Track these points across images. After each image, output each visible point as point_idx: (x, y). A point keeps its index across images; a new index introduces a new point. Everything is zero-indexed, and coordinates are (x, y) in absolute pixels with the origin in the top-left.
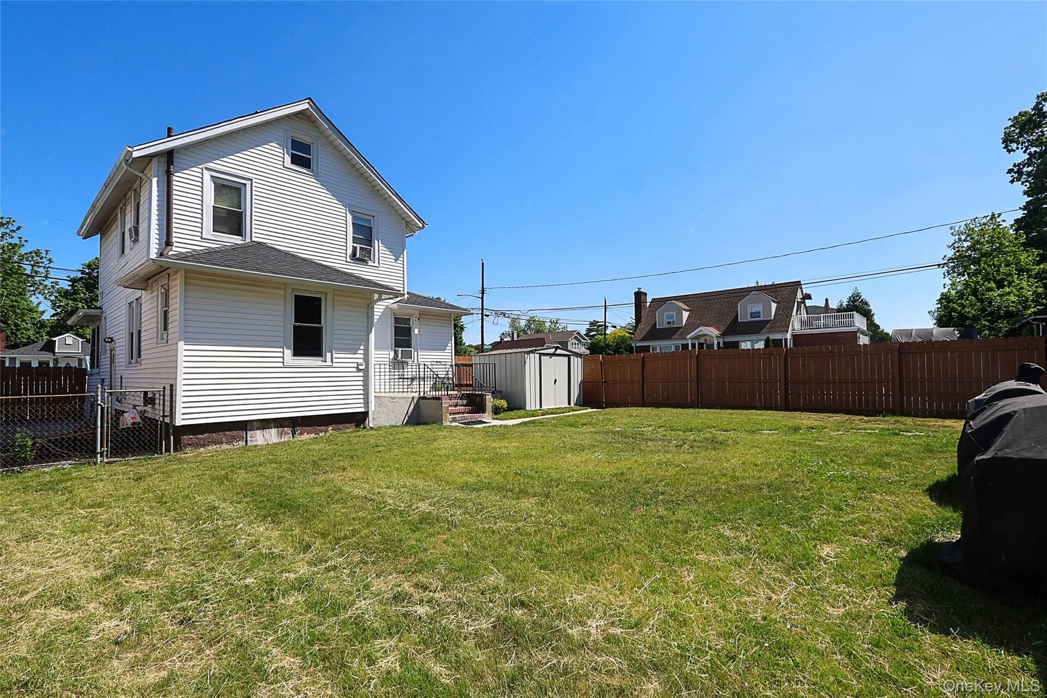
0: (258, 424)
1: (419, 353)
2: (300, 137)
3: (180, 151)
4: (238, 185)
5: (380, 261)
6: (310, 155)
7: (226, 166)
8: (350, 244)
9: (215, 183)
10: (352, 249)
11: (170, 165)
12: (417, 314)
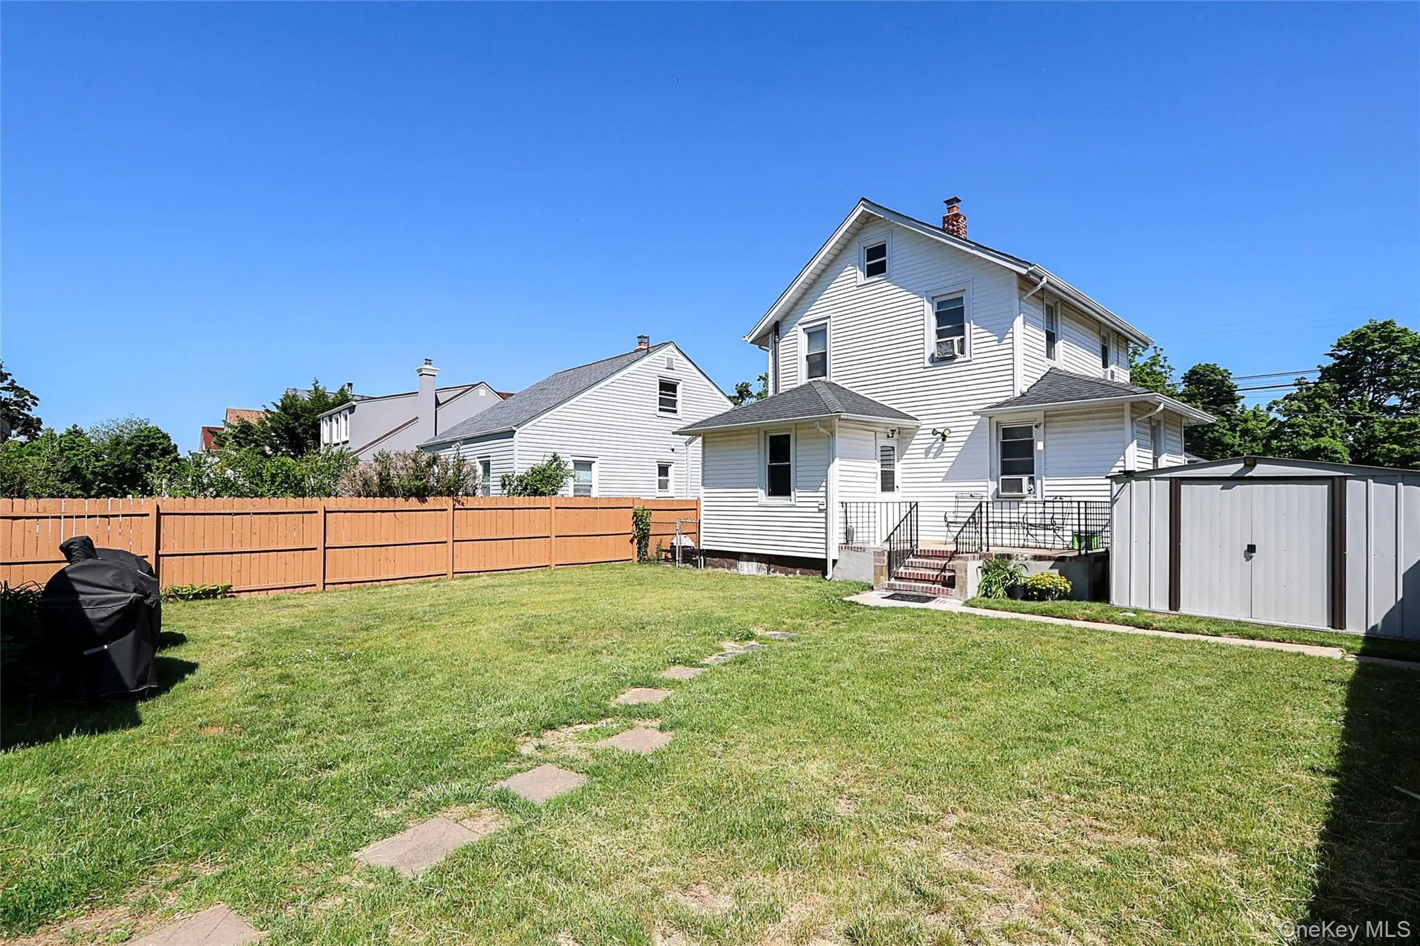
0: (745, 556)
1: (1045, 483)
2: (874, 242)
3: (783, 319)
4: (823, 328)
5: (973, 352)
6: (885, 256)
7: (812, 315)
8: (931, 343)
9: (809, 334)
10: (935, 348)
11: (777, 333)
12: (1040, 417)
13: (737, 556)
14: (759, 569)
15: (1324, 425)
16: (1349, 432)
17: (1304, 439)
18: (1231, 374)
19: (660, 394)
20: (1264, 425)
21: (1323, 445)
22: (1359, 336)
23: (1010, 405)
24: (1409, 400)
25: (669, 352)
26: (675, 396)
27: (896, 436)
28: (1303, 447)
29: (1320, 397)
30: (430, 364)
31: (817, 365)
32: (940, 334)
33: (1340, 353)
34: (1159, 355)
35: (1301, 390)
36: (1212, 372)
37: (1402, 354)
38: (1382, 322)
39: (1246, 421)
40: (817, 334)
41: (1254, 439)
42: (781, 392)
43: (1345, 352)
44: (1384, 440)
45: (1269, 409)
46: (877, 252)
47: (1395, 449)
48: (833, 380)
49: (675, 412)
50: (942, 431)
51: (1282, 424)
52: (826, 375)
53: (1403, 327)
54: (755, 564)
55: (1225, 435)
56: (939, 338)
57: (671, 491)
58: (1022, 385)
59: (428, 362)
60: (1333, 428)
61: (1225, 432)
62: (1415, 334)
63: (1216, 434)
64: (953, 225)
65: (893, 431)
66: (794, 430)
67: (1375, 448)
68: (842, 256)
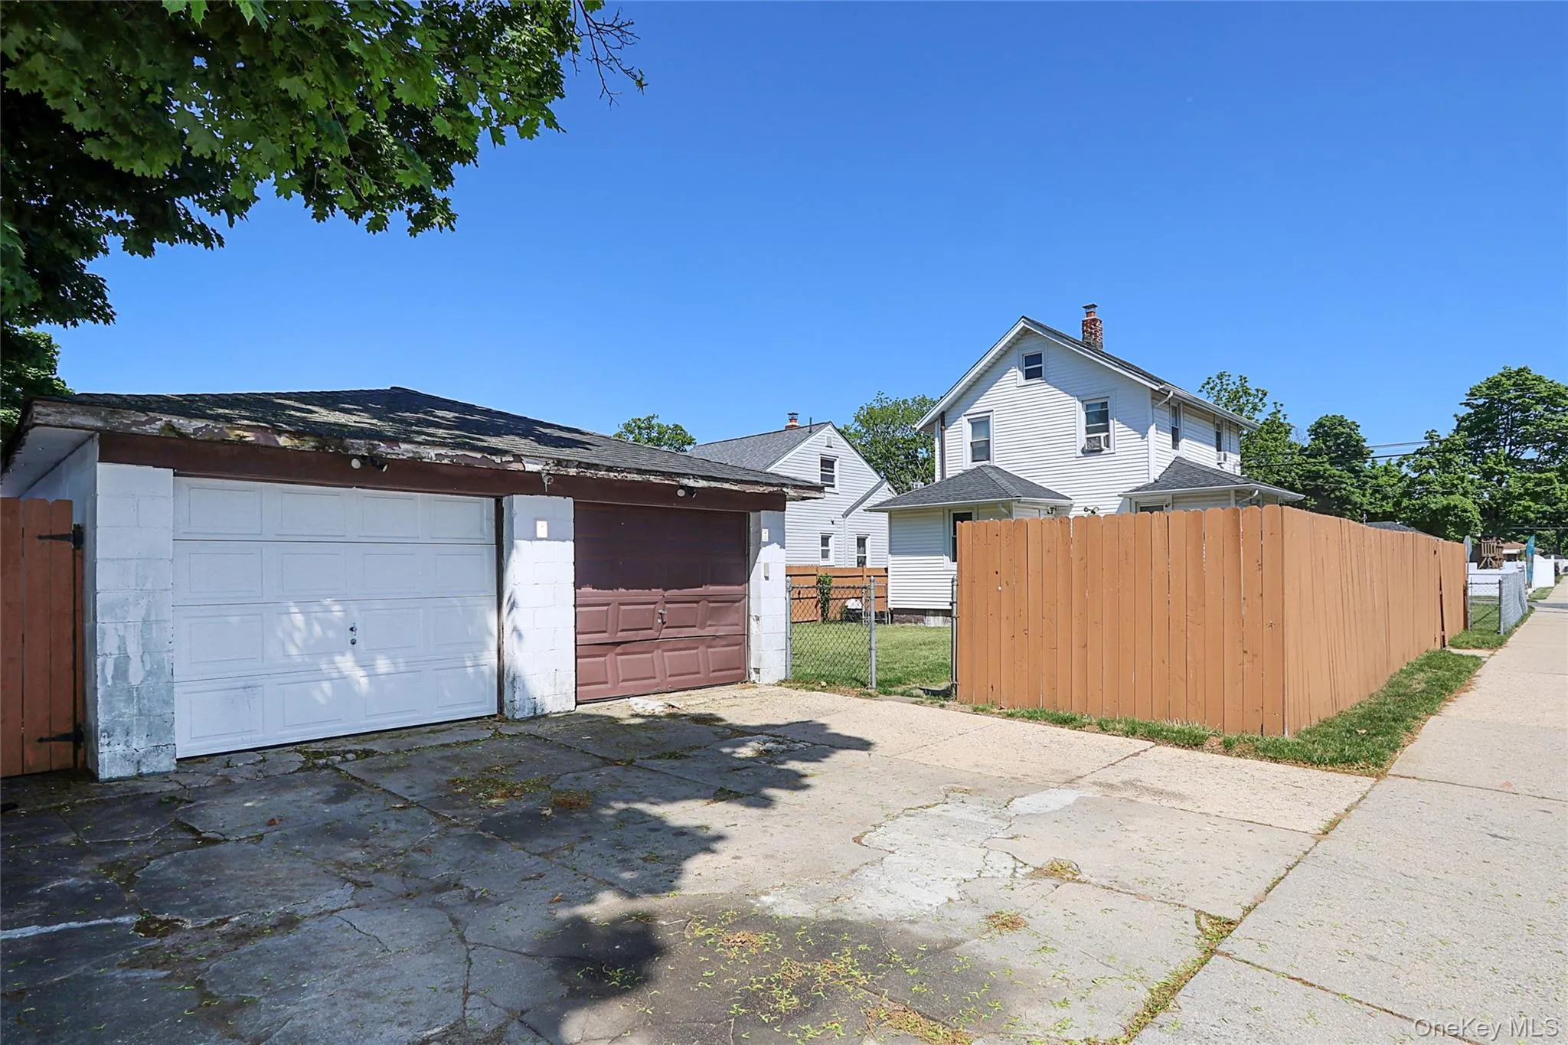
0: (931, 612)
2: (1032, 352)
3: (949, 409)
4: (986, 419)
5: (1117, 446)
6: (1041, 363)
7: (978, 408)
8: (1081, 439)
9: (972, 424)
10: (1085, 442)
11: (943, 424)
12: (1169, 499)
13: (925, 612)
14: (945, 622)
15: (1455, 482)
16: (1485, 488)
17: (1435, 497)
18: (1359, 426)
19: (822, 470)
20: (1395, 480)
21: (1452, 504)
22: (1494, 384)
23: (1147, 490)
24: (1546, 453)
25: (828, 432)
26: (833, 472)
27: (1054, 512)
28: (1432, 506)
29: (1451, 451)
31: (981, 450)
32: (1088, 430)
33: (1475, 402)
34: (1279, 411)
35: (1432, 443)
36: (1340, 425)
37: (1537, 403)
38: (1516, 369)
39: (1376, 477)
40: (981, 424)
41: (1385, 497)
42: (948, 476)
43: (1481, 402)
44: (1520, 497)
45: (1400, 464)
46: (1036, 358)
47: (1530, 506)
48: (996, 464)
49: (833, 486)
50: (1092, 508)
51: (1412, 480)
52: (989, 459)
53: (1538, 375)
54: (941, 618)
55: (1353, 493)
56: (1088, 433)
57: (831, 561)
58: (1155, 474)
60: (1464, 485)
61: (1352, 490)
62: (1551, 382)
63: (1344, 492)
64: (1091, 328)
65: (1052, 508)
66: (975, 509)
67: (1511, 505)
68: (1002, 361)
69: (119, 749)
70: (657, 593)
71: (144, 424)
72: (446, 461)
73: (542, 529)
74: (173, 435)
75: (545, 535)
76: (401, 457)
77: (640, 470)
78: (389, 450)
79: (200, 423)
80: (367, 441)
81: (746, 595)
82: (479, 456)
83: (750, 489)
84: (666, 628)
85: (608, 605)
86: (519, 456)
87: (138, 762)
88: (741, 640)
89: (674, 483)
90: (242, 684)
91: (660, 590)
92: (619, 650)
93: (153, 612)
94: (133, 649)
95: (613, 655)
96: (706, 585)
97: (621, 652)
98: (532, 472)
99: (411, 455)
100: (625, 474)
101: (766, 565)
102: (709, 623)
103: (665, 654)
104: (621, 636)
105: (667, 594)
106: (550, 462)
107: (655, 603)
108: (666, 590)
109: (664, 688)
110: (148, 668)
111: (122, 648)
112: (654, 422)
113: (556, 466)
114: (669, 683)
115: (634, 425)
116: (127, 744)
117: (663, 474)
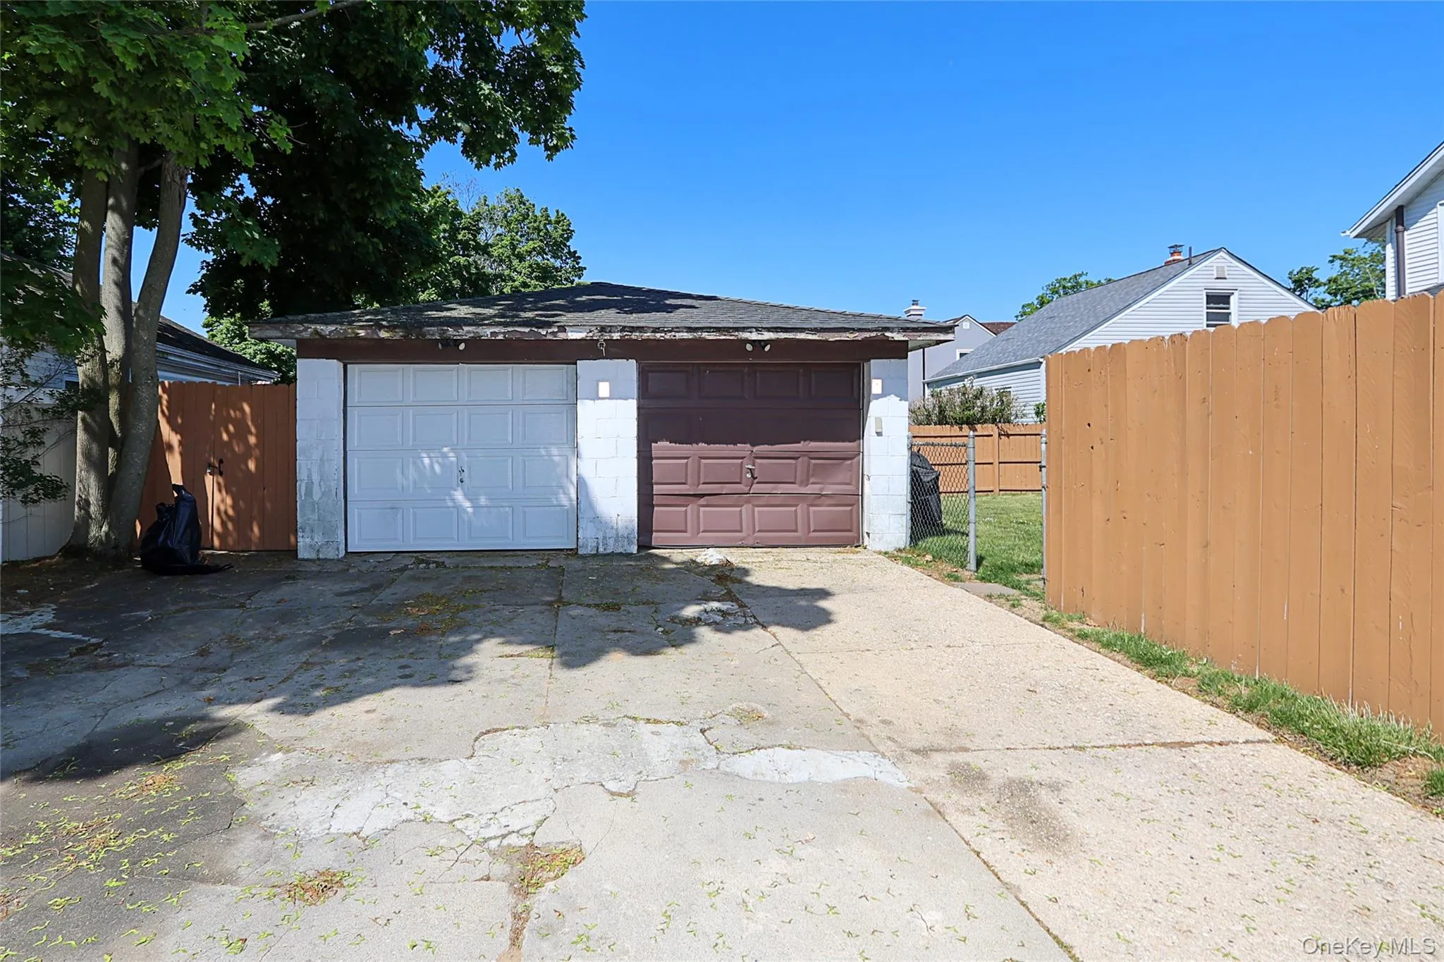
3: (1411, 202)
11: (1400, 221)
19: (1208, 308)
25: (1218, 260)
26: (1228, 308)
30: (917, 304)
59: (915, 303)
69: (308, 540)
70: (744, 449)
71: (302, 331)
72: (500, 337)
73: (604, 389)
74: (317, 337)
75: (607, 395)
76: (464, 337)
77: (689, 328)
78: (455, 333)
79: (332, 328)
80: (439, 328)
81: (859, 452)
82: (527, 330)
83: (833, 337)
84: (758, 483)
85: (687, 458)
86: (563, 327)
87: (318, 551)
88: (854, 499)
89: (731, 338)
90: (389, 506)
91: (748, 446)
92: (703, 501)
93: (326, 453)
94: (315, 478)
95: (695, 506)
96: (805, 440)
97: (705, 503)
98: (576, 340)
99: (472, 335)
100: (673, 333)
101: (879, 421)
102: (812, 480)
103: (756, 509)
104: (703, 489)
105: (755, 449)
106: (593, 328)
107: (743, 458)
108: (753, 445)
109: (750, 543)
110: (323, 490)
111: (309, 476)
112: (1082, 280)
113: (600, 332)
114: (756, 538)
115: (1057, 285)
116: (312, 538)
117: (718, 330)
